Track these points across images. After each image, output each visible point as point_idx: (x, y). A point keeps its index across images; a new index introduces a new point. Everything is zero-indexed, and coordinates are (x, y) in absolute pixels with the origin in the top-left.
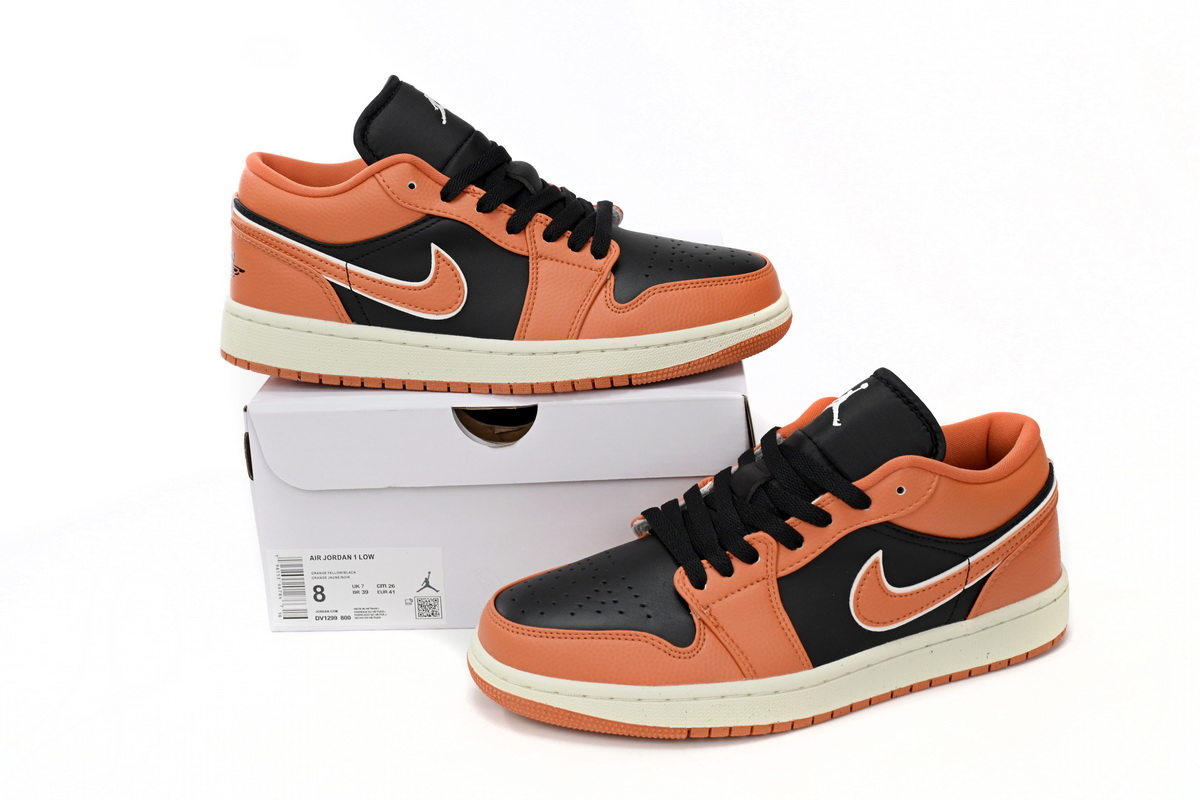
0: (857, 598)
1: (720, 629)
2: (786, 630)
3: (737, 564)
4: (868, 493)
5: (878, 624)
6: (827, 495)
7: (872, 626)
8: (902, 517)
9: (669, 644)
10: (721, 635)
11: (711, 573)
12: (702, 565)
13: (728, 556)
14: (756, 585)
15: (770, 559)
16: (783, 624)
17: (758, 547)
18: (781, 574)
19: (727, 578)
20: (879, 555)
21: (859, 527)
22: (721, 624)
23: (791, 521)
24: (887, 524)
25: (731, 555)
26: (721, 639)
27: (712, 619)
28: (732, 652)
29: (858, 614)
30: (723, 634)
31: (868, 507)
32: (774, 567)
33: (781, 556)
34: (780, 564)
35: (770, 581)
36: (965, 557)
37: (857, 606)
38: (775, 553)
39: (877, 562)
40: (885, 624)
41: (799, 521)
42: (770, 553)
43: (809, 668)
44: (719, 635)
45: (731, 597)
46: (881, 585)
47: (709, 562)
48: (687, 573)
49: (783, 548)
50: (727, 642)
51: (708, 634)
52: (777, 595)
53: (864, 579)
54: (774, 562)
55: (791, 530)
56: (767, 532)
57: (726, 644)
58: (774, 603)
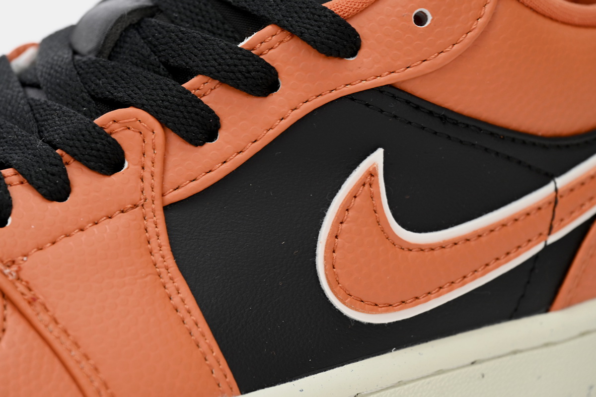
0: (332, 249)
1: (39, 308)
2: (182, 313)
3: (78, 175)
4: (354, 24)
5: (375, 306)
6: (269, 29)
7: (363, 310)
8: (424, 76)
10: (41, 319)
11: (22, 194)
13: (60, 158)
14: (121, 220)
15: (148, 163)
16: (176, 300)
17: (124, 138)
18: (173, 196)
19: (56, 205)
20: (377, 158)
21: (335, 95)
22: (41, 298)
23: (193, 84)
24: (390, 92)
25: (66, 157)
26: (41, 327)
27: (21, 287)
28: (65, 355)
29: (335, 283)
30: (45, 317)
31: (354, 54)
32: (156, 182)
33: (172, 160)
34: (171, 175)
35: (148, 210)
36: (547, 178)
37: (331, 266)
38: (159, 151)
39: (372, 174)
40: (389, 306)
41: (213, 83)
42: (150, 152)
43: (238, 395)
44: (36, 320)
45: (63, 243)
46: (380, 222)
47: (19, 171)
49: (176, 142)
50: (52, 332)
52: (164, 239)
53: (346, 208)
54: (157, 169)
55: (195, 102)
56: (142, 107)
57: (51, 337)
58: (157, 257)
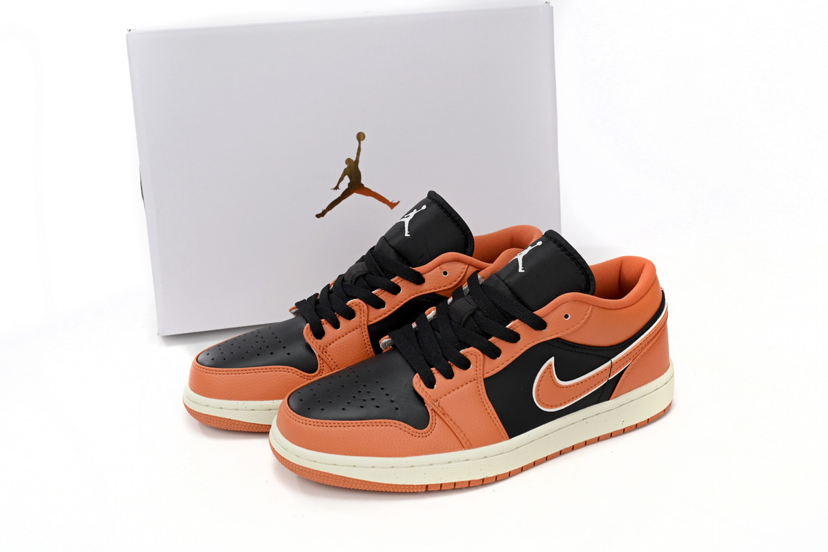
0: (538, 390)
1: (446, 415)
2: (491, 414)
3: (456, 370)
4: (544, 319)
5: (552, 407)
6: (517, 321)
7: (548, 408)
8: (568, 335)
9: (412, 428)
10: (447, 419)
11: (438, 377)
12: (431, 371)
13: (450, 365)
14: (470, 384)
15: (478, 366)
16: (489, 410)
17: (470, 358)
18: (487, 376)
19: (450, 380)
20: (552, 360)
21: (539, 342)
22: (446, 412)
23: (492, 339)
24: (558, 340)
25: (452, 364)
26: (447, 422)
27: (440, 409)
28: (454, 431)
29: (539, 401)
30: (448, 419)
31: (544, 328)
32: (481, 372)
33: (486, 364)
34: (486, 369)
35: (478, 381)
36: (609, 359)
37: (537, 395)
38: (482, 362)
39: (550, 365)
40: (556, 406)
41: (498, 339)
42: (479, 362)
43: (507, 440)
44: (445, 420)
45: (452, 393)
46: (553, 380)
47: (437, 369)
48: (421, 378)
49: (487, 358)
50: (451, 424)
51: (438, 420)
52: (484, 390)
53: (542, 377)
54: (481, 368)
55: (492, 346)
56: (476, 347)
57: (450, 426)
58: (482, 396)
